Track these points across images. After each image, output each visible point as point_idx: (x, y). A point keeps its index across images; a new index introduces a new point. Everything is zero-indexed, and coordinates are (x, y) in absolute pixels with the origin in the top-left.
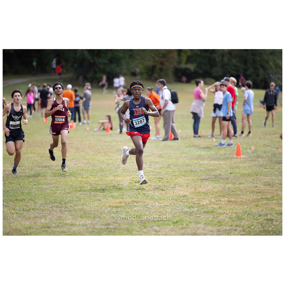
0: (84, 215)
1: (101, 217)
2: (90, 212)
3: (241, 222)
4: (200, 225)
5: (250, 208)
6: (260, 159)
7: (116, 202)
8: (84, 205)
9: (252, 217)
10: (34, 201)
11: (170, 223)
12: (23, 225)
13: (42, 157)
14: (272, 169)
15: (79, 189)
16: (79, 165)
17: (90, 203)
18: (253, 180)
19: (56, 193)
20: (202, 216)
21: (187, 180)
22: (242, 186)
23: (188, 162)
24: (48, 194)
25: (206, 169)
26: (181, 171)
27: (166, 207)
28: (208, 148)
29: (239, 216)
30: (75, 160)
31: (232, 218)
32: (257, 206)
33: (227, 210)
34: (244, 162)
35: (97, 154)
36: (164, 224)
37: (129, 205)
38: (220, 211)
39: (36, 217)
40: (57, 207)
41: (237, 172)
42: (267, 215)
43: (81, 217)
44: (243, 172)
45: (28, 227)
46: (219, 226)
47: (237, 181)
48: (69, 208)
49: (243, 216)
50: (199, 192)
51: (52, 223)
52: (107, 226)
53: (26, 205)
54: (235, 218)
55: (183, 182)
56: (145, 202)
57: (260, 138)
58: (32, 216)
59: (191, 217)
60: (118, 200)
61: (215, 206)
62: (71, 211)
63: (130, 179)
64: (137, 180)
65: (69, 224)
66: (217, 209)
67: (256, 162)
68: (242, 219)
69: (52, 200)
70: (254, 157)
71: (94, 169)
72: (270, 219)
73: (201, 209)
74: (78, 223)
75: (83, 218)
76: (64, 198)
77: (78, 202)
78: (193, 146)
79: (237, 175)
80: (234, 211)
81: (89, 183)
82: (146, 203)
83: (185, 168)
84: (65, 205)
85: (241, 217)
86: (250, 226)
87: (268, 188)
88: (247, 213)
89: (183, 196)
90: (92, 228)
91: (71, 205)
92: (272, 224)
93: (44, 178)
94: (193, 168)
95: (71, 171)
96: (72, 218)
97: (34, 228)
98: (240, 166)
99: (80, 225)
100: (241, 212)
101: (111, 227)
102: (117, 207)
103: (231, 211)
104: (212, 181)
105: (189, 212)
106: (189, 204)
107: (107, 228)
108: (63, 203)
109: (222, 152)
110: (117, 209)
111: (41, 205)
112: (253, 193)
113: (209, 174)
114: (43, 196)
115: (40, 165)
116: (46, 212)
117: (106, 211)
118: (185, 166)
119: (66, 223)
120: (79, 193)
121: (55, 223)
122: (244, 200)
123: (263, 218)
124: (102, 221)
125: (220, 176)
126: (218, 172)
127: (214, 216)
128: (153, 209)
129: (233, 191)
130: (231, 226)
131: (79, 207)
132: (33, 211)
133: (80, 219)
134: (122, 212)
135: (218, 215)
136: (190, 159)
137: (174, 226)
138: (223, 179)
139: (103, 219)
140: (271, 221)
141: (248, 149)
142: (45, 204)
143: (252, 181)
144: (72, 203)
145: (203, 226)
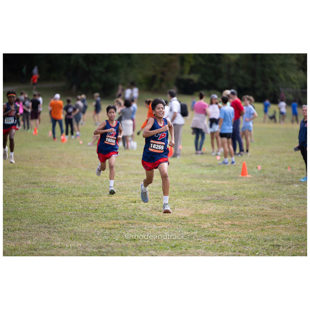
0: (74, 236)
1: (93, 239)
2: (81, 234)
3: (244, 248)
4: (200, 250)
5: (255, 232)
6: (267, 180)
7: (109, 224)
8: (74, 226)
9: (257, 242)
10: (20, 220)
11: (168, 247)
12: (7, 247)
13: (30, 173)
14: (280, 190)
15: (70, 208)
16: (70, 182)
17: (81, 223)
18: (260, 202)
19: (44, 212)
20: (203, 240)
21: (188, 200)
22: (247, 208)
23: (189, 181)
24: (35, 213)
25: (209, 189)
26: (181, 191)
27: (164, 229)
28: (211, 166)
29: (243, 241)
30: (65, 177)
31: (236, 242)
32: (263, 230)
33: (230, 234)
34: (249, 183)
35: (90, 171)
36: (162, 248)
37: (124, 226)
38: (222, 235)
39: (22, 238)
40: (46, 227)
41: (242, 193)
42: (273, 240)
43: (71, 238)
44: (248, 193)
45: (12, 248)
46: (221, 252)
47: (241, 203)
48: (58, 229)
49: (247, 241)
50: (200, 214)
51: (39, 245)
52: (99, 249)
53: (11, 225)
54: (238, 243)
55: (183, 202)
56: (141, 224)
57: (267, 156)
58: (18, 237)
59: (191, 241)
60: (112, 222)
61: (217, 230)
62: (60, 233)
63: (125, 198)
64: (133, 200)
65: (58, 246)
66: (220, 233)
67: (263, 182)
68: (246, 244)
69: (40, 220)
70: (261, 177)
71: (86, 187)
72: (276, 244)
73: (202, 233)
74: (67, 246)
75: (73, 241)
76: (52, 218)
77: (68, 223)
78: (195, 164)
79: (242, 196)
80: (238, 236)
81: (81, 202)
82: (142, 226)
83: (186, 188)
84: (54, 225)
85: (246, 242)
86: (255, 252)
87: (275, 211)
88: (252, 238)
89: (183, 218)
90: (83, 252)
91: (61, 225)
92: (278, 250)
93: (32, 196)
94: (194, 187)
95: (62, 189)
96: (61, 240)
97: (19, 249)
98: (246, 186)
99: (69, 247)
100: (245, 237)
101: (103, 250)
102: (110, 229)
103: (234, 236)
104: (214, 202)
105: (188, 235)
106: (189, 227)
107: (99, 251)
108: (52, 223)
109: (226, 171)
110: (110, 231)
111: (28, 225)
112: (259, 217)
113: (212, 195)
114: (30, 215)
115: (28, 181)
116: (33, 233)
117: (99, 232)
118: (186, 185)
119: (54, 245)
120: (70, 213)
121: (42, 245)
122: (248, 224)
123: (269, 243)
124: (93, 244)
125: (223, 197)
126: (221, 193)
127: (216, 240)
128: (150, 232)
129: (237, 214)
130: (234, 251)
131: (69, 228)
132: (19, 231)
133: (70, 241)
134: (115, 234)
135: (221, 240)
136: (192, 178)
137: (172, 250)
138: (226, 200)
139: (95, 241)
140: (277, 247)
141: (255, 168)
142: (32, 224)
143: (258, 204)
144: (62, 224)
145: (203, 251)
